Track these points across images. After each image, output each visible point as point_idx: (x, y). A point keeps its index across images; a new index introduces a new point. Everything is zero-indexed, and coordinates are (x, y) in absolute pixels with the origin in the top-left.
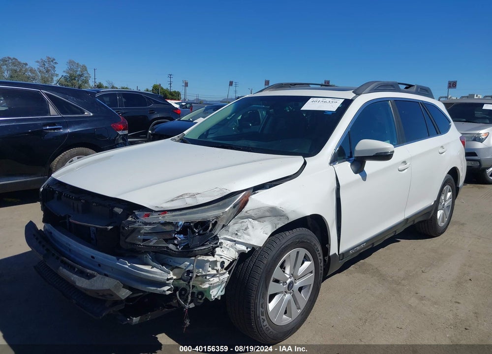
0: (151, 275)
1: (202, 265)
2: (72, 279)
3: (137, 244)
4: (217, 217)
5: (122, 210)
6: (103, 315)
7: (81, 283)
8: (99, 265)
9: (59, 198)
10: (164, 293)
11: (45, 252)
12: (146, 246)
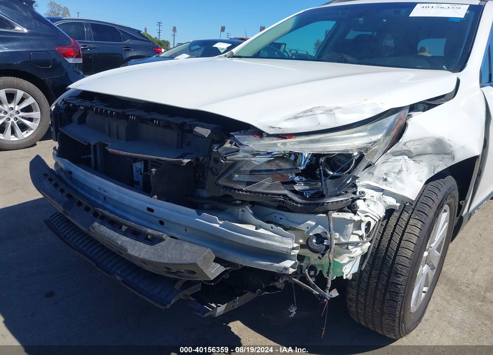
0: (264, 241)
1: (341, 226)
2: (120, 243)
3: (235, 189)
4: (367, 149)
5: (209, 131)
6: (172, 303)
7: (137, 250)
8: (162, 223)
9: (82, 121)
10: (284, 272)
11: (66, 199)
12: (250, 192)
